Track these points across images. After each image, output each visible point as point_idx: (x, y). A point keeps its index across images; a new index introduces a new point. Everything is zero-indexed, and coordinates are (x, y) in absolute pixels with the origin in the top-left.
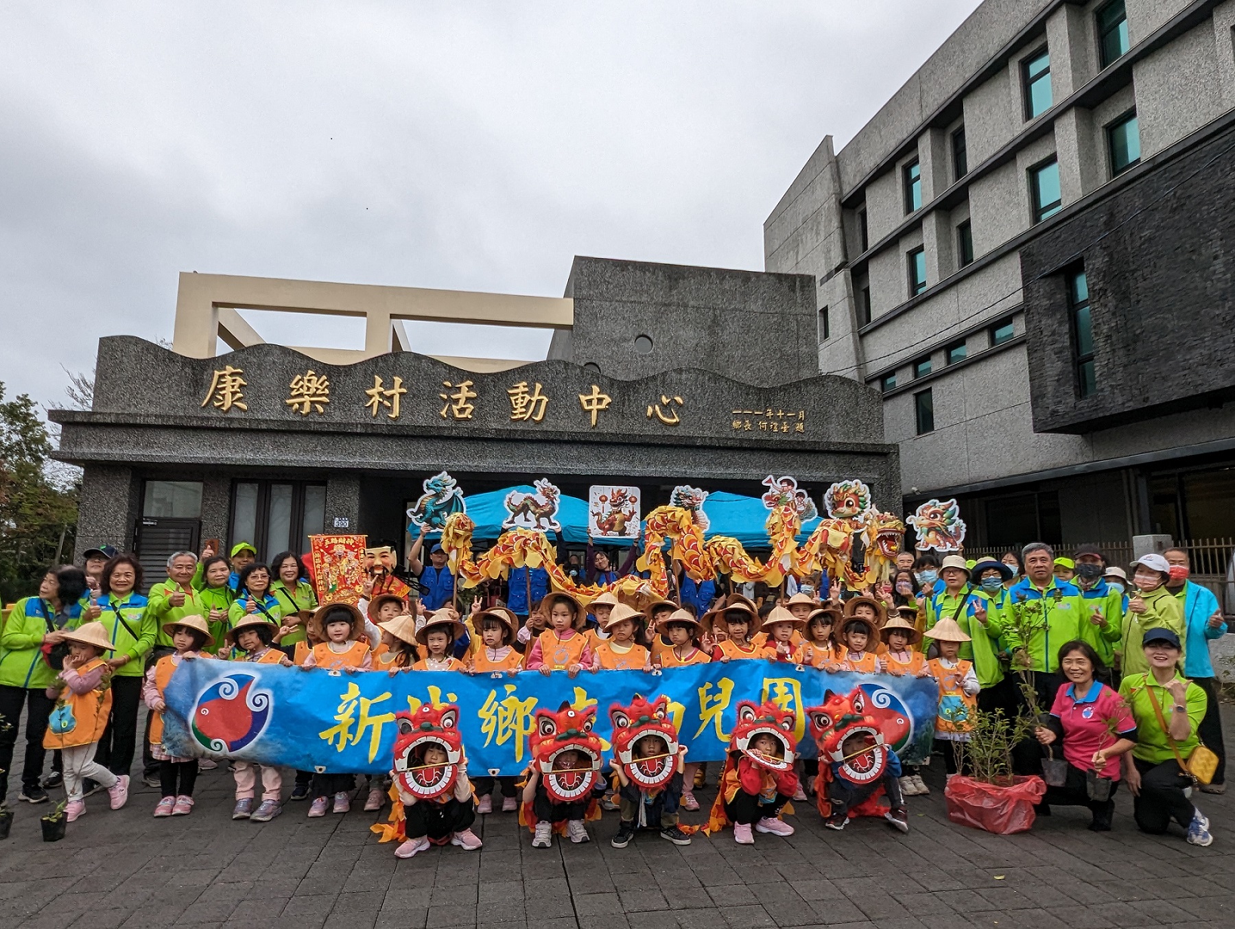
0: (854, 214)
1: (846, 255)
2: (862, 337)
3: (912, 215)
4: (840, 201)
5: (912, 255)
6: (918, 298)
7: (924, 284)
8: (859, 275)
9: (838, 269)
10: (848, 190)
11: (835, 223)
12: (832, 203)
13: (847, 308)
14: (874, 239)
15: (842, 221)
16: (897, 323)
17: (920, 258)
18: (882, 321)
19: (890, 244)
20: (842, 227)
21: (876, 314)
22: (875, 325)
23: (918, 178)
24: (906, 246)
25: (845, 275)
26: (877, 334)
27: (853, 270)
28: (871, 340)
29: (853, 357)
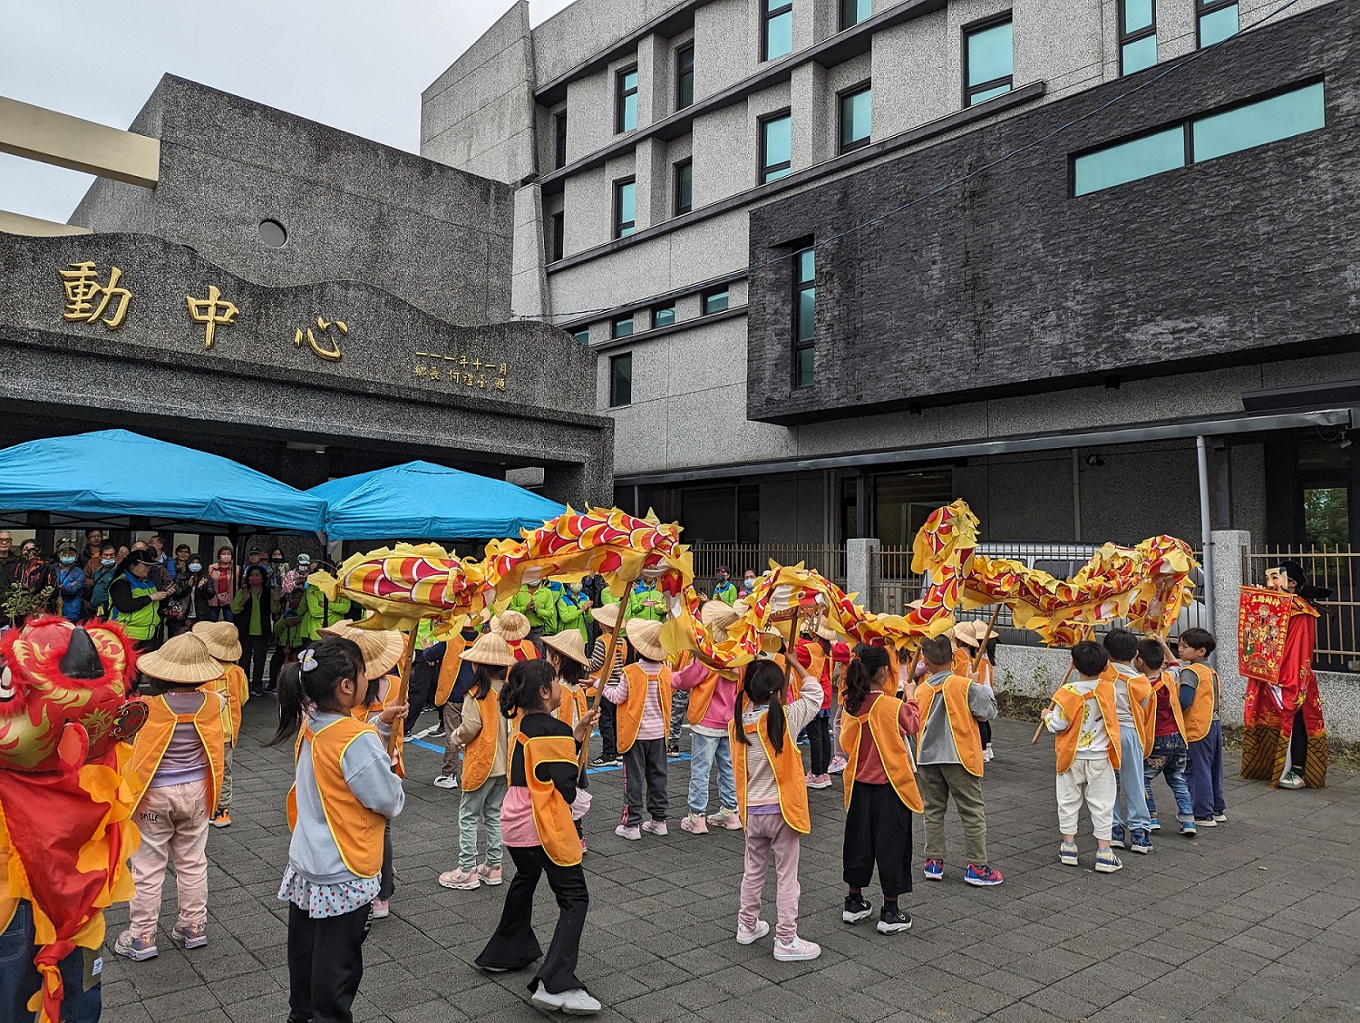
0: (547, 115)
1: (536, 166)
2: (549, 275)
3: (621, 137)
4: (533, 92)
5: (619, 185)
6: (622, 243)
7: (631, 224)
8: (552, 194)
9: (525, 182)
10: (545, 82)
11: (526, 120)
12: (523, 91)
13: (535, 235)
14: (574, 155)
15: (534, 120)
16: (595, 266)
17: (628, 191)
18: (579, 259)
19: (593, 166)
20: (534, 128)
21: (571, 249)
22: (568, 263)
23: (634, 91)
24: (614, 172)
25: (534, 191)
26: (569, 275)
27: (544, 187)
28: (560, 282)
29: (538, 299)
